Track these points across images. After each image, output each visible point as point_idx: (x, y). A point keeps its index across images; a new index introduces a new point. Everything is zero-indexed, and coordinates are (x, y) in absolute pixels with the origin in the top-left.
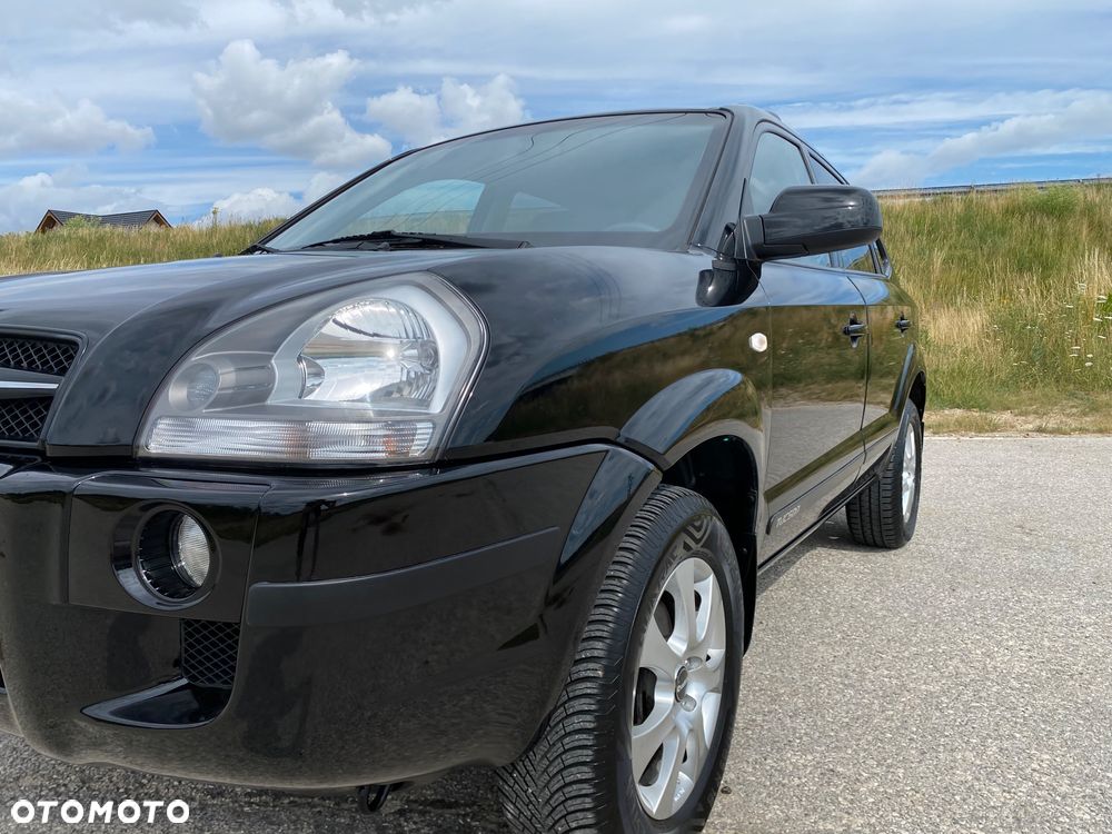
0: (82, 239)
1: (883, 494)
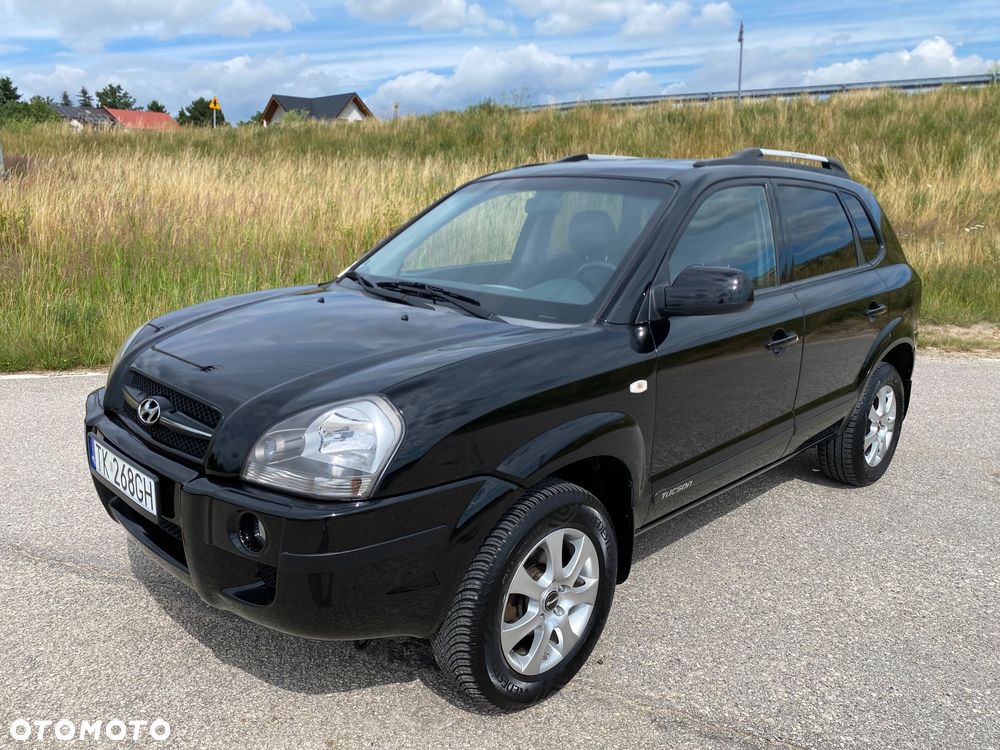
0: (293, 131)
1: (845, 445)
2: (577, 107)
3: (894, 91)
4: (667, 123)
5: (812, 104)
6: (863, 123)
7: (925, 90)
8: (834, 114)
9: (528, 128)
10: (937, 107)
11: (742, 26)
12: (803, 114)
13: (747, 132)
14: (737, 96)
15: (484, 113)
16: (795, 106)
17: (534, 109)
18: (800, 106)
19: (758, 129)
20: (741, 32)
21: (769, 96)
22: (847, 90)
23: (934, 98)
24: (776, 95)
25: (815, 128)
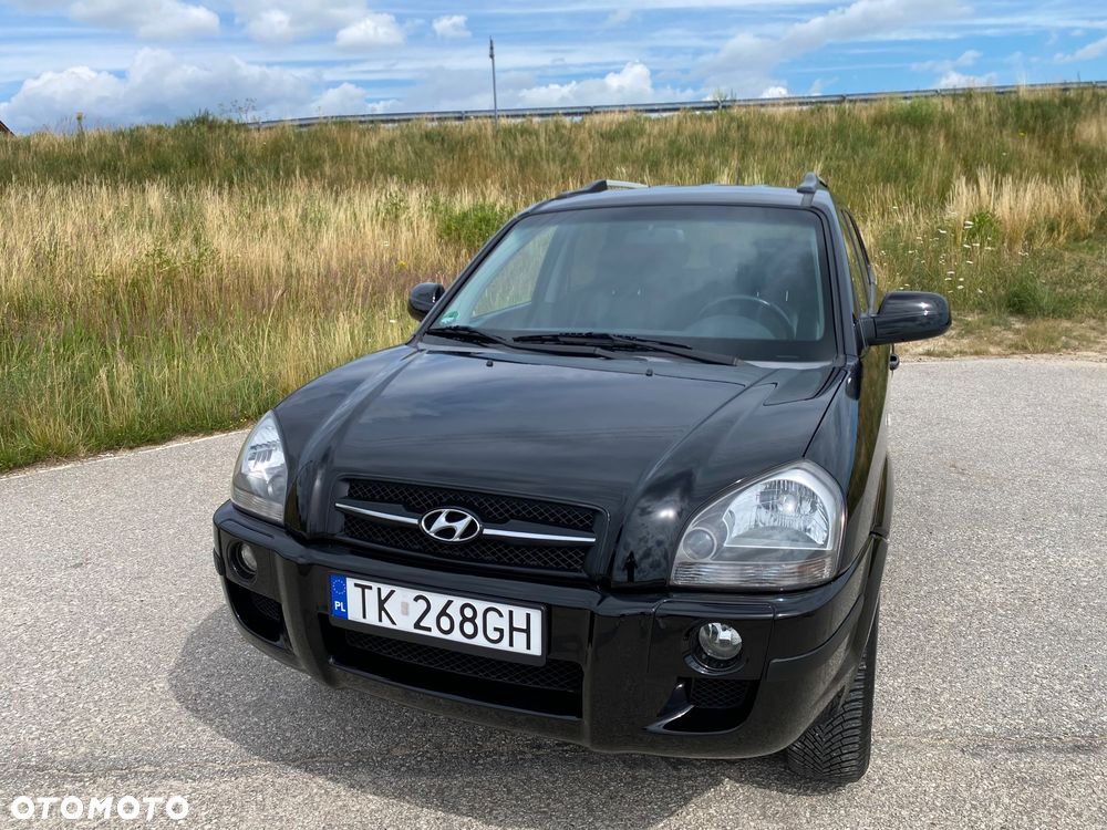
2: (319, 124)
3: (639, 114)
4: (425, 142)
5: (568, 125)
6: (619, 146)
7: (665, 115)
8: (591, 137)
9: (265, 147)
10: (678, 132)
11: (491, 42)
12: (562, 136)
13: (511, 153)
14: (493, 115)
15: (204, 129)
16: (552, 126)
17: (267, 125)
18: (558, 127)
19: (521, 152)
20: (492, 48)
21: (524, 116)
22: (597, 113)
23: (675, 122)
24: (531, 115)
25: (576, 149)
